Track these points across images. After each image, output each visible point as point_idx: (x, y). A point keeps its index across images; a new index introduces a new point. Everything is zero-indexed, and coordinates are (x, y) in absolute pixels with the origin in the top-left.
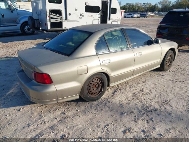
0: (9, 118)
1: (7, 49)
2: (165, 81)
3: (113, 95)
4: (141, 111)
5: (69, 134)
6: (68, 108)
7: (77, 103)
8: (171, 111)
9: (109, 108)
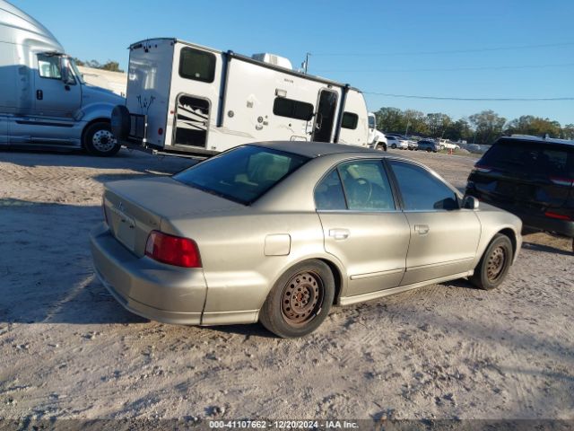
0: (60, 351)
1: (41, 184)
2: (486, 312)
3: (345, 329)
4: (422, 376)
5: (227, 407)
6: (224, 347)
7: (247, 338)
8: (501, 385)
9: (336, 359)
